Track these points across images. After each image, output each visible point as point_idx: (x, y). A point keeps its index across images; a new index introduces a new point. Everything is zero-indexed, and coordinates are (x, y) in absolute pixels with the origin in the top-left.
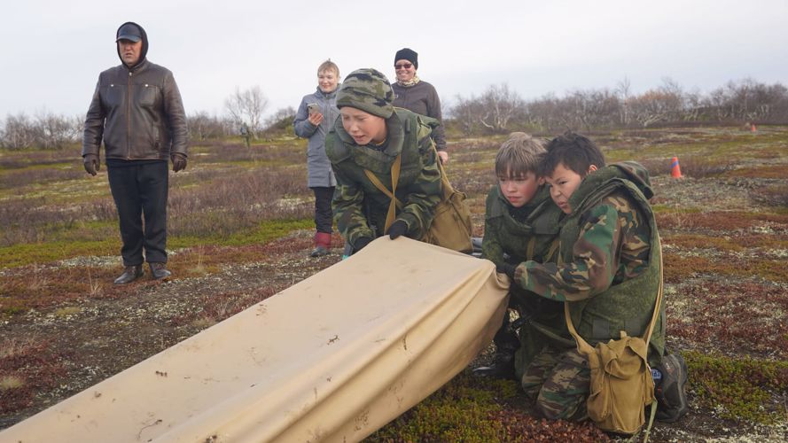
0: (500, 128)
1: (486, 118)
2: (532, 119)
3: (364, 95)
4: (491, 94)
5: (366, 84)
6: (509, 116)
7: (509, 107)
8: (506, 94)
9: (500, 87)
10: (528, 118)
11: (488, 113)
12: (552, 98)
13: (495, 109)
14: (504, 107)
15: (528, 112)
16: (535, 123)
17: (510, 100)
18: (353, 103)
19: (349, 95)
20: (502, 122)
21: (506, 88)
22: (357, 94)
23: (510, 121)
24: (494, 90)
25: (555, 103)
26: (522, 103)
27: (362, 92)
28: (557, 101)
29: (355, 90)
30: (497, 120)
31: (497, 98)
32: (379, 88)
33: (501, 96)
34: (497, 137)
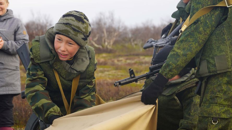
0: (107, 48)
1: (96, 39)
2: (134, 41)
3: (78, 31)
4: (100, 20)
5: (80, 24)
6: (114, 39)
7: (115, 30)
8: (112, 20)
9: (107, 15)
10: (130, 40)
11: (98, 35)
12: (150, 25)
13: (103, 32)
14: (111, 31)
15: (130, 36)
16: (136, 45)
17: (115, 25)
18: (71, 35)
19: (68, 29)
20: (109, 43)
21: (112, 14)
22: (74, 30)
23: (115, 43)
24: (102, 17)
25: (152, 29)
26: (125, 28)
27: (77, 29)
28: (154, 27)
29: (73, 26)
30: (105, 42)
31: (105, 24)
32: (86, 28)
33: (108, 22)
34: (104, 55)
